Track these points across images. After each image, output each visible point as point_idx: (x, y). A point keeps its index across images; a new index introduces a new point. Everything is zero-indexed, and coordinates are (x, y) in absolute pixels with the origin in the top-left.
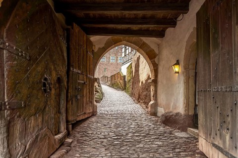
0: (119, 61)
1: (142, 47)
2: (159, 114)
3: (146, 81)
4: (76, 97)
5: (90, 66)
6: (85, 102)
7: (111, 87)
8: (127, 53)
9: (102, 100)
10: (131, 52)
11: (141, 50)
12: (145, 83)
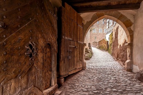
0: (105, 32)
1: (120, 18)
2: (134, 71)
3: (124, 44)
4: (68, 57)
5: (80, 34)
6: (76, 61)
7: (99, 49)
8: (110, 26)
9: (91, 58)
10: (112, 25)
11: (119, 21)
12: (123, 46)
